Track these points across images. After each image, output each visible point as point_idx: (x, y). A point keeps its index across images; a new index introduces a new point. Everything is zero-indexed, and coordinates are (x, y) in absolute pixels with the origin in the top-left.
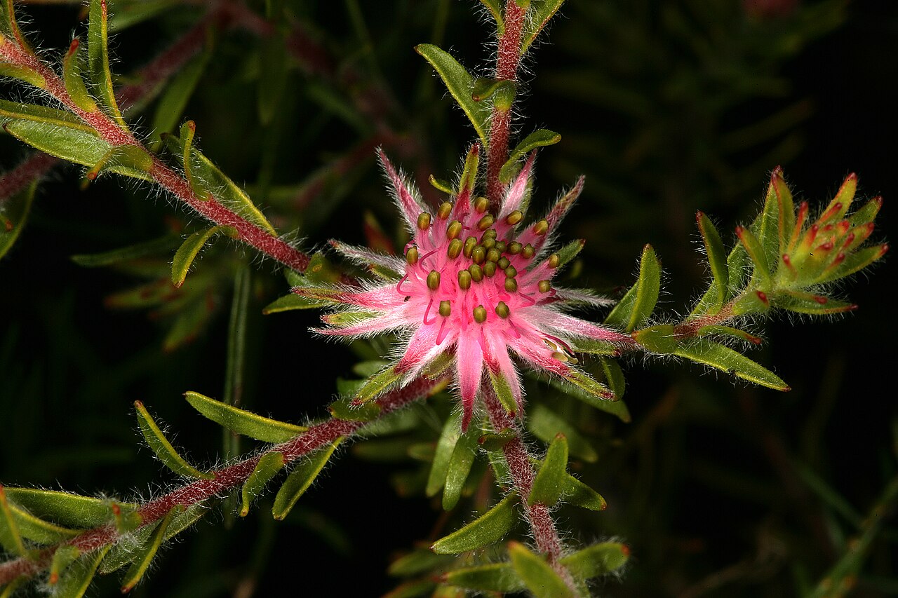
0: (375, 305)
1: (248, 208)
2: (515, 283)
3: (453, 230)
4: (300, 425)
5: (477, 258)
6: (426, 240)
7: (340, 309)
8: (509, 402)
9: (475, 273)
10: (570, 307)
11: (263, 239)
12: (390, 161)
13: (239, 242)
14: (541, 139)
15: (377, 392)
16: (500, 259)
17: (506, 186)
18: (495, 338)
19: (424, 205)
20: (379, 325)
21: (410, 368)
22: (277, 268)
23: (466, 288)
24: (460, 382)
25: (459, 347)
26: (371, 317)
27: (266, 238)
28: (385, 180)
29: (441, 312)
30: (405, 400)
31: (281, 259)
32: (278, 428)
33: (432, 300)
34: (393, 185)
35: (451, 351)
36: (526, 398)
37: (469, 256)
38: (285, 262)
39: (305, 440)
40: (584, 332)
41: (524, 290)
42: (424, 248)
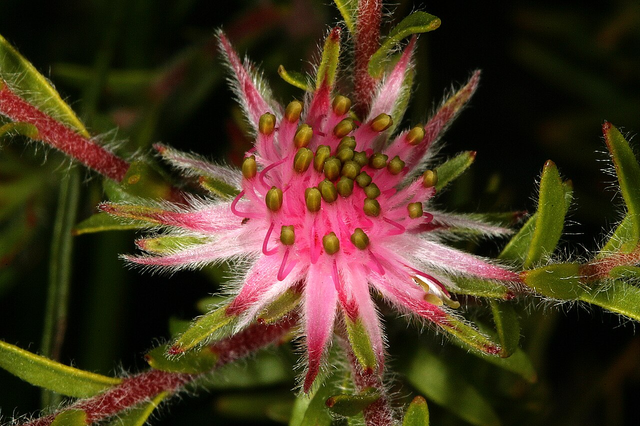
0: (205, 229)
1: (53, 101)
2: (378, 205)
3: (301, 136)
4: (111, 375)
5: (330, 172)
6: (270, 147)
7: (160, 232)
8: (366, 356)
9: (326, 191)
10: (455, 237)
11: (70, 140)
12: (233, 45)
13: (39, 143)
14: (417, 24)
15: (202, 337)
16: (358, 174)
17: (377, 82)
18: (353, 273)
19: (275, 102)
20: (207, 255)
21: (245, 309)
22: (88, 177)
23: (316, 210)
24: (306, 329)
25: (308, 284)
26: (200, 243)
27: (74, 139)
28: (226, 70)
29: (282, 240)
30: (249, 347)
31: (94, 166)
32: (84, 379)
33: (272, 225)
34: (236, 77)
35: (298, 289)
36: (388, 350)
37: (321, 171)
38: (98, 169)
39: (116, 396)
40: (469, 269)
41: (390, 214)
42: (268, 157)
